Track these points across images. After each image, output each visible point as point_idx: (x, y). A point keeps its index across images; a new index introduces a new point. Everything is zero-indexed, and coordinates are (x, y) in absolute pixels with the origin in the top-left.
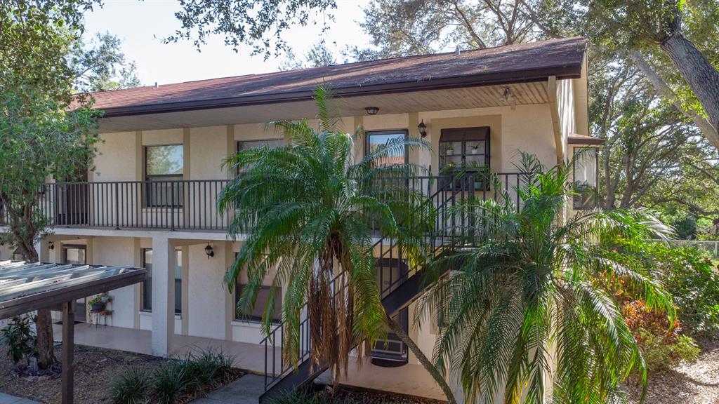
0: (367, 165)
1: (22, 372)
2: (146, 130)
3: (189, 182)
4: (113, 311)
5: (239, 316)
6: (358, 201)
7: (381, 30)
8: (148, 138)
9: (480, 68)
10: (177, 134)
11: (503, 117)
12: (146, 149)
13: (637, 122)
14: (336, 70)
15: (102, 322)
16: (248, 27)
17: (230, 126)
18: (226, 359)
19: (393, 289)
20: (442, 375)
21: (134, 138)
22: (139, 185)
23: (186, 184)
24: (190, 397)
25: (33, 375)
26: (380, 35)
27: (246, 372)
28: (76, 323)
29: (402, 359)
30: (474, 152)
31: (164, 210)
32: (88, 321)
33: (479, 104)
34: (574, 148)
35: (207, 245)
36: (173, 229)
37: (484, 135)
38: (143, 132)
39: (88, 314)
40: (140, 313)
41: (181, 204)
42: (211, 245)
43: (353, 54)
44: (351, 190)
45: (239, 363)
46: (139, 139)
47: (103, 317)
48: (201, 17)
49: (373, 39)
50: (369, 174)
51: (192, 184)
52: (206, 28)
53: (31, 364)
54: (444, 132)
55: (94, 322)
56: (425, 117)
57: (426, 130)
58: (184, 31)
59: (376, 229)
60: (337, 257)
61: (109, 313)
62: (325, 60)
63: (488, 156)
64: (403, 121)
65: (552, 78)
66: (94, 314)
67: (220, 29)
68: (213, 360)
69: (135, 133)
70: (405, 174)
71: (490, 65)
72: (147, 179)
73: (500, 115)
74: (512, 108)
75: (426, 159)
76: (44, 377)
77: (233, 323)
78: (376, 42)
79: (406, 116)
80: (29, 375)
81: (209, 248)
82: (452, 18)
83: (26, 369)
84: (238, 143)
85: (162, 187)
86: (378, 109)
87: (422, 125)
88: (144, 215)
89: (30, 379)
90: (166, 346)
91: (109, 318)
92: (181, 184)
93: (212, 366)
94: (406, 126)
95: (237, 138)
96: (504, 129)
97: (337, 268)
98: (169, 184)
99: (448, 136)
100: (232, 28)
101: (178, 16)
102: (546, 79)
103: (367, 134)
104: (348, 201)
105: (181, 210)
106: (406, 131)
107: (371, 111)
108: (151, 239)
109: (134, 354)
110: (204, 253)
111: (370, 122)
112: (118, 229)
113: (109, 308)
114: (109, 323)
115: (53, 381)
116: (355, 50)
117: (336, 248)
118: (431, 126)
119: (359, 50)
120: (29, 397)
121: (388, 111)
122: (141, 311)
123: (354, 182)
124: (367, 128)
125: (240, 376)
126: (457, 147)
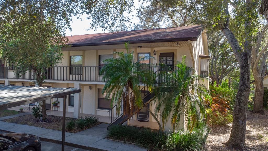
0: (138, 63)
1: (38, 121)
2: (71, 51)
3: (84, 67)
4: (59, 106)
5: (99, 107)
6: (136, 73)
7: (143, 18)
8: (71, 53)
9: (171, 36)
10: (81, 52)
11: (178, 50)
12: (71, 57)
13: (225, 50)
14: (129, 33)
15: (56, 109)
16: (108, 26)
17: (97, 51)
18: (96, 119)
19: (145, 97)
20: (157, 117)
21: (67, 53)
22: (69, 68)
23: (83, 68)
24: (87, 128)
25: (41, 122)
26: (143, 19)
27: (102, 123)
28: (47, 110)
29: (148, 120)
30: (169, 60)
31: (76, 75)
32: (52, 109)
33: (171, 46)
34: (201, 59)
35: (89, 86)
36: (81, 81)
37: (172, 55)
38: (70, 51)
39: (52, 107)
40: (68, 107)
41: (81, 73)
42: (91, 86)
43: (134, 26)
44: (134, 69)
45: (100, 120)
46: (69, 54)
47: (56, 108)
48: (97, 24)
49: (140, 21)
50: (138, 66)
51: (85, 67)
52: (97, 27)
53: (40, 119)
54: (161, 54)
55: (54, 110)
56: (155, 49)
57: (156, 53)
58: (92, 27)
59: (140, 82)
60: (130, 87)
61: (58, 107)
62: (124, 28)
63: (173, 61)
64: (149, 50)
65: (189, 40)
66: (53, 107)
67: (101, 27)
68: (93, 119)
69: (67, 52)
70: (149, 66)
71: (174, 35)
72: (71, 66)
73: (177, 49)
74: (180, 48)
75: (155, 62)
76: (45, 122)
77: (97, 110)
78: (141, 22)
79: (150, 49)
80: (40, 122)
81: (90, 87)
82: (166, 15)
83: (39, 120)
84: (99, 55)
85: (76, 69)
86: (142, 47)
87: (154, 52)
88: (70, 77)
89: (40, 123)
90: (78, 115)
91: (58, 108)
92: (81, 68)
93: (93, 120)
94: (150, 52)
95: (99, 54)
96: (178, 53)
97: (130, 91)
98: (80, 68)
99: (162, 55)
100: (104, 27)
101: (91, 24)
102: (188, 41)
103: (138, 54)
104: (133, 73)
105: (81, 75)
106: (150, 53)
107: (140, 47)
108: (74, 84)
109: (68, 118)
110: (89, 89)
111: (139, 50)
112: (64, 81)
113: (58, 105)
114: (58, 110)
115: (47, 124)
116: (134, 25)
117: (130, 84)
118: (157, 52)
119: (135, 24)
120: (41, 127)
121: (144, 47)
122: (68, 106)
123: (135, 68)
124: (138, 52)
125: (100, 124)
126: (164, 58)
